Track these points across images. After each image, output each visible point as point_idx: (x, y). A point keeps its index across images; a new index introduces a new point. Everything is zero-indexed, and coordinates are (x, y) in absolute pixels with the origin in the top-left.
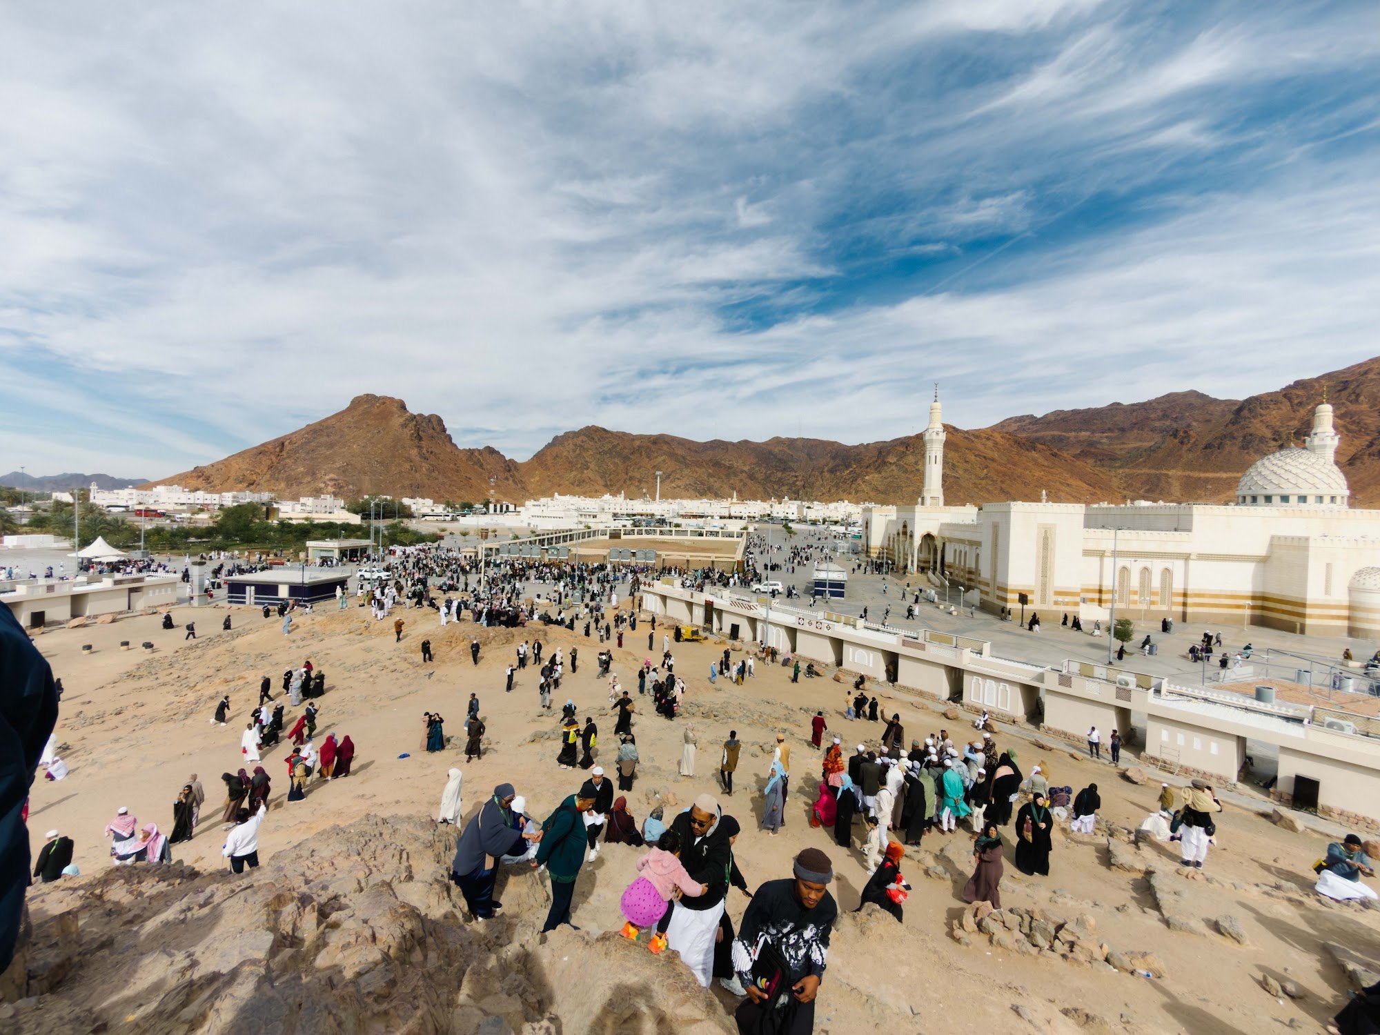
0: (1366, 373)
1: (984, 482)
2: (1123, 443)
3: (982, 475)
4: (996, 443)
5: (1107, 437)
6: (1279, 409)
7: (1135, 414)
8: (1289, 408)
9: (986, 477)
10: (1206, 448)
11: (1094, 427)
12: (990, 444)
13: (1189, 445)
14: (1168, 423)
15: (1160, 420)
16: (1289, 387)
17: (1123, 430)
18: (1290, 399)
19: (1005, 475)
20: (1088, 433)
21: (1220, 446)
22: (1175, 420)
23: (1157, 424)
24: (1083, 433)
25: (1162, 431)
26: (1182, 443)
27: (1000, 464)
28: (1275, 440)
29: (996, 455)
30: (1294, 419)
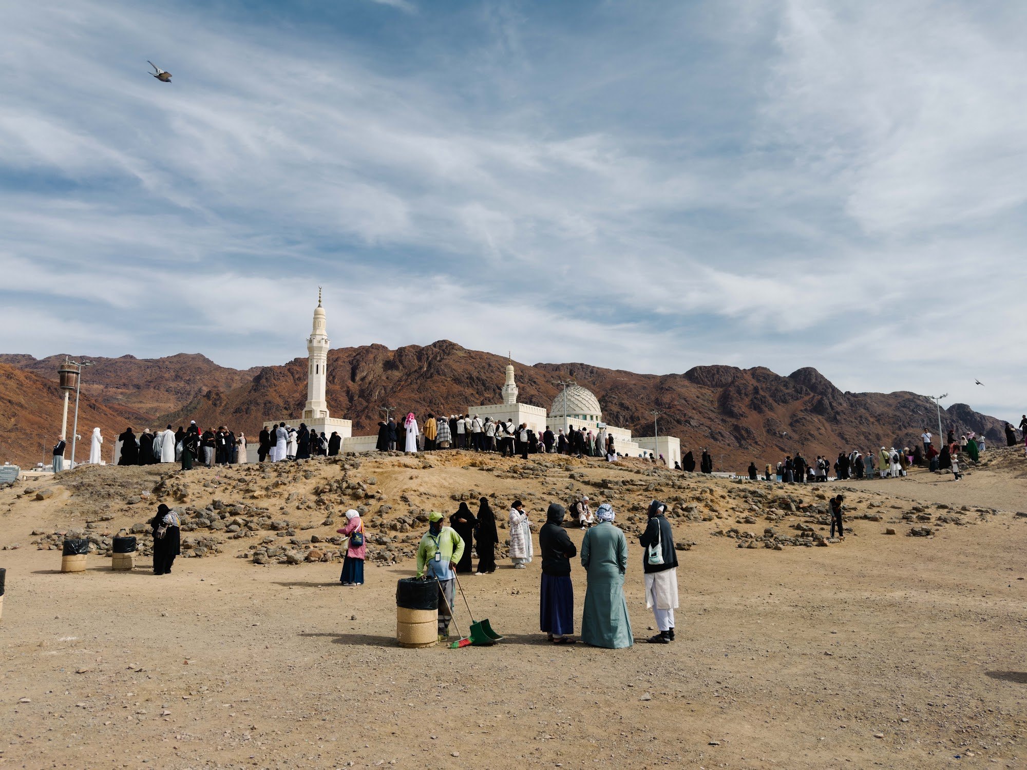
0: (337, 360)
1: (13, 435)
2: (141, 402)
3: (10, 426)
4: (20, 384)
5: (122, 393)
6: (286, 381)
7: (149, 371)
8: (292, 381)
9: (15, 428)
10: (235, 412)
11: (108, 381)
12: (12, 383)
13: (221, 408)
14: (182, 384)
15: (174, 380)
16: (291, 363)
17: (138, 387)
18: (292, 374)
19: (41, 427)
20: (101, 387)
21: (247, 411)
22: (188, 382)
23: (173, 385)
24: (95, 386)
25: (177, 393)
26: (215, 405)
27: (32, 412)
28: (286, 408)
29: (22, 400)
30: (296, 391)
